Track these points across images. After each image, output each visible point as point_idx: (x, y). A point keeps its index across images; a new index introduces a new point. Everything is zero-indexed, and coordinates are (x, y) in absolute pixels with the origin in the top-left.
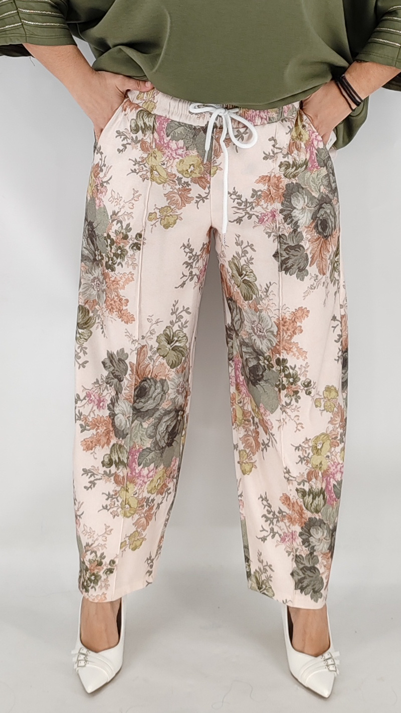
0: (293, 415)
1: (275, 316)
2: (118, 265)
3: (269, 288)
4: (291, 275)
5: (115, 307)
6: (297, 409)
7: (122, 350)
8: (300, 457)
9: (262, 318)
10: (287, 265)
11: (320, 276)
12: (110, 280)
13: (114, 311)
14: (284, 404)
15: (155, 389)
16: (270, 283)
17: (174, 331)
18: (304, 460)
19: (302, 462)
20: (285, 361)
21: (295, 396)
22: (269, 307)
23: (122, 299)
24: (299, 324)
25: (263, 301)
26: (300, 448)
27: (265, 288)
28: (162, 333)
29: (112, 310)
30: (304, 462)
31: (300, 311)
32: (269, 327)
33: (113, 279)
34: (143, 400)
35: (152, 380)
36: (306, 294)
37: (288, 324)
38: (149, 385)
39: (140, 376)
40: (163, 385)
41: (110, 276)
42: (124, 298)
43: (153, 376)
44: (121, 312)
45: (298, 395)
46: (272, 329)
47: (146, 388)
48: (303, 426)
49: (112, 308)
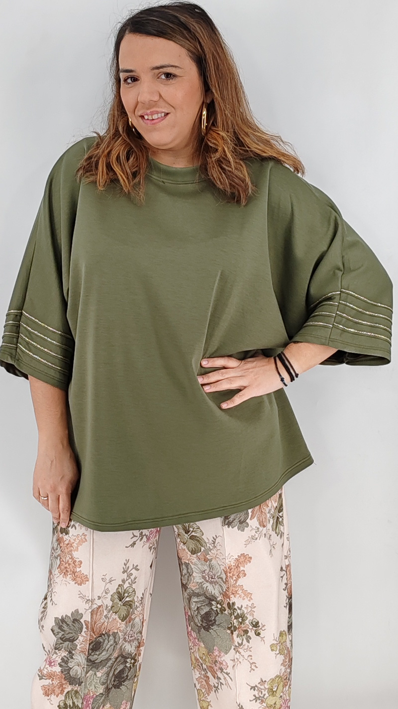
0: (246, 654)
1: (223, 564)
2: (72, 528)
3: (215, 540)
4: (232, 528)
5: (69, 570)
6: (249, 649)
7: (77, 611)
8: (255, 696)
9: (212, 566)
10: (229, 520)
11: (261, 528)
12: (64, 544)
13: (68, 574)
14: (237, 645)
15: (109, 642)
16: (216, 536)
17: (125, 589)
18: (259, 700)
19: (256, 701)
20: (234, 604)
21: (245, 635)
22: (217, 556)
23: (76, 561)
24: (242, 568)
25: (212, 551)
26: (256, 688)
27: (212, 541)
28: (115, 591)
29: (66, 573)
30: (258, 701)
31: (242, 557)
32: (219, 574)
33: (66, 542)
34: (98, 653)
35: (106, 635)
36: (247, 543)
37: (233, 570)
38: (103, 639)
39: (95, 633)
40: (115, 638)
41: (65, 539)
42: (77, 560)
43: (107, 631)
44: (74, 574)
45: (248, 634)
46: (221, 576)
47: (100, 642)
48: (257, 666)
49: (67, 571)
